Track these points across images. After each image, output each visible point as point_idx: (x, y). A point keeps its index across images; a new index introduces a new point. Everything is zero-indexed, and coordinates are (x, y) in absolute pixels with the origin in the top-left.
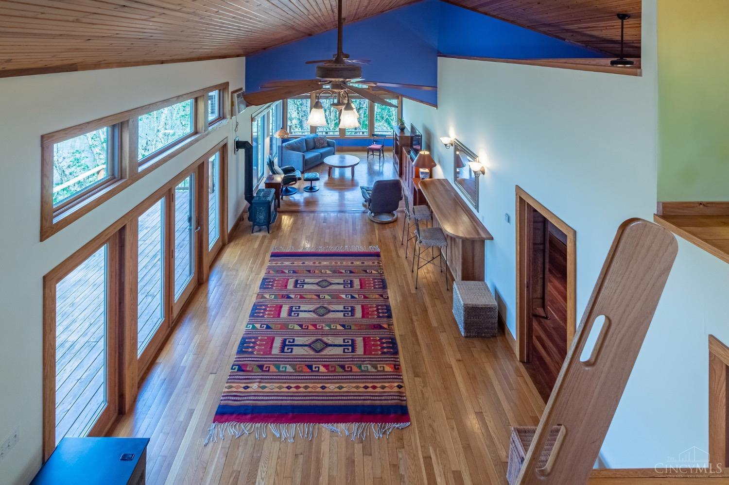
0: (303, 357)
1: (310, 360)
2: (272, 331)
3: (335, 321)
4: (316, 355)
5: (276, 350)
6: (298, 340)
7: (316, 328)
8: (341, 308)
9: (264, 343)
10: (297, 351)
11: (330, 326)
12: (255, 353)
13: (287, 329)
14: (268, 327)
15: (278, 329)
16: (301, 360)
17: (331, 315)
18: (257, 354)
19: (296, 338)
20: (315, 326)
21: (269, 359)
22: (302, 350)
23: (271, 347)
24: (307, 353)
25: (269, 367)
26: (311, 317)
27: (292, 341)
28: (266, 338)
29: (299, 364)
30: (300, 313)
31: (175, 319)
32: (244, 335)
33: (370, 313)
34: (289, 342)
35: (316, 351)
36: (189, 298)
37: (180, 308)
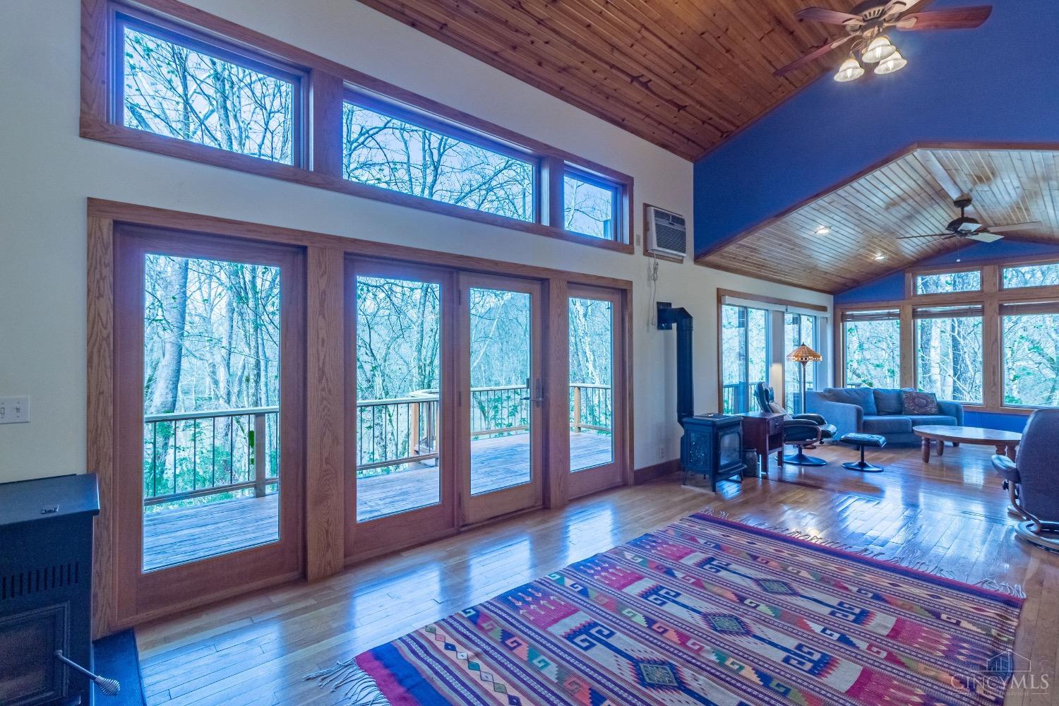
0: (597, 672)
1: (611, 686)
2: (587, 600)
3: (746, 656)
4: (634, 687)
5: (559, 630)
6: (620, 638)
7: (683, 644)
8: (790, 643)
9: (553, 608)
10: (599, 654)
11: (722, 659)
12: (521, 612)
13: (616, 613)
14: (584, 592)
15: (599, 604)
16: (592, 673)
17: (745, 642)
18: (523, 616)
19: (618, 634)
20: (683, 639)
21: (533, 634)
22: (612, 660)
23: (556, 621)
24: (617, 672)
25: (519, 645)
26: (690, 620)
27: (606, 632)
28: (563, 603)
29: (579, 678)
30: (670, 603)
31: (472, 524)
32: (535, 583)
33: (887, 699)
34: (600, 632)
35: (641, 680)
36: (514, 514)
37: (489, 517)
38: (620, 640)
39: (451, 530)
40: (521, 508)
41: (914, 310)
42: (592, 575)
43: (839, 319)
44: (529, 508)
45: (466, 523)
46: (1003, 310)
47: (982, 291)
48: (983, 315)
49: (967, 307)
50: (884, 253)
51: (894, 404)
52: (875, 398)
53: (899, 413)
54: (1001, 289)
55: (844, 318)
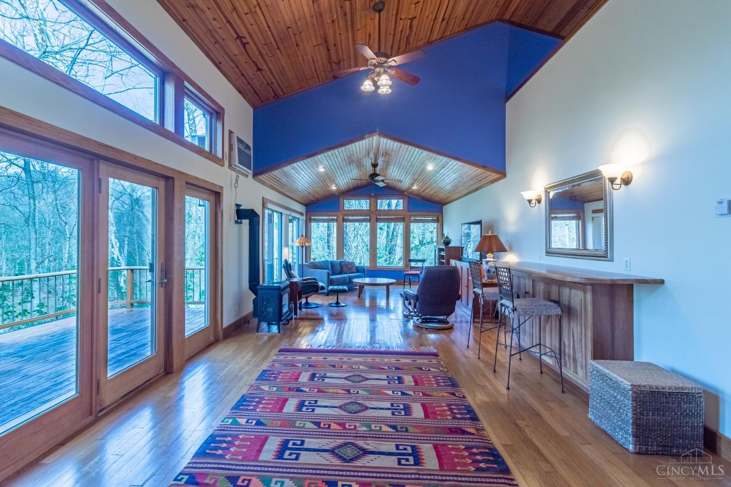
0: (316, 470)
1: (333, 473)
2: (266, 428)
3: (377, 420)
4: (344, 466)
5: (267, 456)
6: (310, 442)
7: (345, 428)
8: (387, 405)
9: (249, 443)
10: (306, 458)
11: (369, 426)
12: (227, 457)
13: (293, 427)
14: (259, 423)
15: (278, 427)
16: (314, 472)
17: (370, 413)
18: (231, 459)
19: (307, 440)
20: (343, 425)
21: (252, 468)
22: (318, 456)
23: (260, 451)
24: (328, 463)
25: (250, 481)
26: (336, 413)
27: (299, 443)
28: (252, 437)
29: (310, 479)
30: (317, 408)
31: (109, 406)
32: (215, 432)
33: (438, 413)
34: (294, 444)
35: (344, 460)
36: (144, 386)
37: (123, 395)
38: (310, 443)
39: (90, 419)
40: (148, 379)
41: (343, 217)
42: (254, 410)
43: (308, 221)
44: (154, 377)
45: (103, 407)
46: (378, 220)
47: (370, 210)
48: (370, 222)
49: (364, 217)
50: (335, 186)
51: (338, 268)
52: (331, 266)
53: (341, 273)
54: (377, 210)
55: (311, 220)
